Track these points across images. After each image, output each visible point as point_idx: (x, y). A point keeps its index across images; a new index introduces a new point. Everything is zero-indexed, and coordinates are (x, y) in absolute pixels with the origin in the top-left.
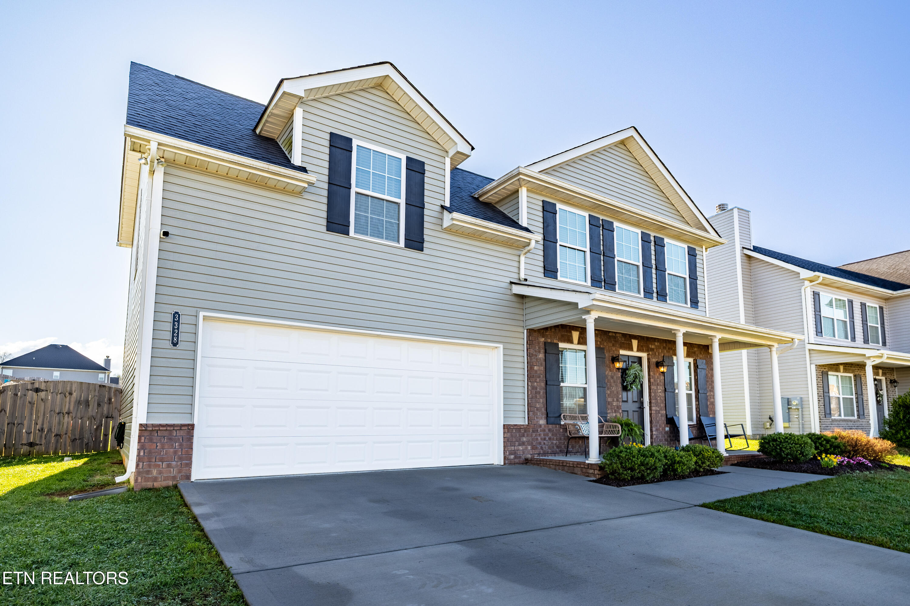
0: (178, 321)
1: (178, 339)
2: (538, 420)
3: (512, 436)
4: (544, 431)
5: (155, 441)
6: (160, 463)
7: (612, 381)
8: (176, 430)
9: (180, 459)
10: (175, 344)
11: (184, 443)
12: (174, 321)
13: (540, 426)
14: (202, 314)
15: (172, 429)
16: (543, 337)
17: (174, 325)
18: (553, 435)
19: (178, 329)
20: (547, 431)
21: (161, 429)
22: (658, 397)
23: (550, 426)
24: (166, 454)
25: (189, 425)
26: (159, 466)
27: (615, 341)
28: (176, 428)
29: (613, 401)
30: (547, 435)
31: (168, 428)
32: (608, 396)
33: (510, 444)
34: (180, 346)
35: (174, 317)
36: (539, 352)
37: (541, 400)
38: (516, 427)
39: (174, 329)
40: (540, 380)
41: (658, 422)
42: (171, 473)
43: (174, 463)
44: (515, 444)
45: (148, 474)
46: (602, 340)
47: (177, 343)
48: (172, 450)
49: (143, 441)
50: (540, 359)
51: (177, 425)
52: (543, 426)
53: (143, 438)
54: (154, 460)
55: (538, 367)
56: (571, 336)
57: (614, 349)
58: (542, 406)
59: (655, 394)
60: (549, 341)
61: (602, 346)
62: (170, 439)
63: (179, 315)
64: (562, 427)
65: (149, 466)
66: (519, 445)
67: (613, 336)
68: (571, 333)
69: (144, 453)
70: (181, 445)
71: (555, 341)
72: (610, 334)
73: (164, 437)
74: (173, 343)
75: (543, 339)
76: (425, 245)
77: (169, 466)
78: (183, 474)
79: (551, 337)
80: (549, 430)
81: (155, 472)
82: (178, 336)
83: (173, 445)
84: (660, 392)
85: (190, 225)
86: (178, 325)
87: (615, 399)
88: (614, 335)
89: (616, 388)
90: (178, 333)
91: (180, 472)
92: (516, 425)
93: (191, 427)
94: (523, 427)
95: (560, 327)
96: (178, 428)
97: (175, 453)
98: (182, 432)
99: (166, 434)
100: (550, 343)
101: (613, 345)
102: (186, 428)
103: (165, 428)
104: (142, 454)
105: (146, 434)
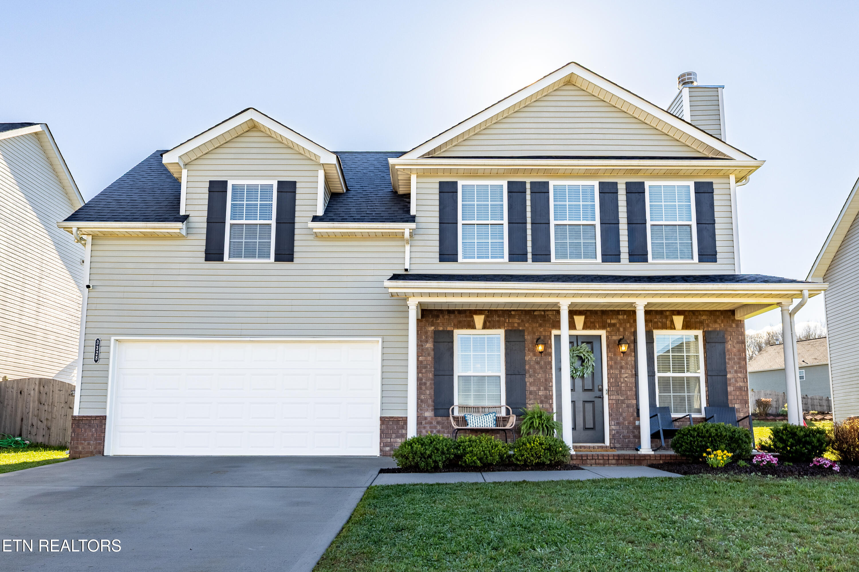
0: (99, 345)
1: (98, 358)
2: (423, 412)
3: (387, 428)
4: (431, 423)
5: (81, 427)
6: (84, 442)
7: (537, 367)
8: (93, 420)
9: (96, 439)
10: (96, 361)
11: (98, 429)
12: (96, 345)
13: (426, 418)
14: (113, 338)
15: (90, 419)
16: (432, 326)
17: (96, 348)
18: (442, 428)
19: (98, 350)
20: (434, 423)
21: (84, 419)
22: (622, 383)
23: (439, 419)
24: (87, 436)
25: (102, 416)
26: (83, 443)
27: (544, 321)
28: (92, 419)
29: (539, 390)
30: (435, 427)
31: (88, 419)
32: (530, 384)
33: (386, 436)
34: (100, 362)
35: (96, 342)
36: (427, 342)
37: (428, 392)
38: (392, 419)
39: (96, 350)
40: (426, 371)
41: (621, 415)
42: (90, 449)
43: (92, 442)
44: (392, 436)
45: (76, 449)
46: (522, 321)
47: (98, 360)
48: (90, 433)
49: (74, 427)
50: (427, 349)
51: (93, 417)
52: (429, 419)
53: (74, 425)
54: (80, 440)
55: (423, 357)
56: (473, 321)
57: (542, 330)
58: (429, 397)
59: (616, 380)
60: (441, 329)
61: (520, 328)
62: (90, 426)
63: (99, 341)
64: (455, 419)
65: (77, 443)
66: (397, 437)
67: (541, 315)
68: (472, 317)
69: (74, 434)
70: (96, 430)
71: (449, 329)
72: (536, 313)
73: (86, 424)
74: (95, 360)
75: (433, 328)
76: (296, 255)
77: (89, 444)
78: (97, 450)
79: (443, 324)
80: (438, 423)
81: (80, 448)
82: (98, 356)
83: (91, 430)
84: (626, 377)
85: (107, 277)
86: (99, 348)
87: (542, 388)
88: (543, 313)
89: (543, 376)
90: (98, 354)
91: (95, 448)
92: (392, 417)
93: (104, 418)
94: (401, 419)
95: (456, 313)
96: (94, 418)
97: (93, 435)
98: (97, 421)
99: (87, 422)
100: (443, 331)
101: (541, 326)
102: (99, 418)
103: (86, 419)
104: (73, 435)
105: (76, 422)
